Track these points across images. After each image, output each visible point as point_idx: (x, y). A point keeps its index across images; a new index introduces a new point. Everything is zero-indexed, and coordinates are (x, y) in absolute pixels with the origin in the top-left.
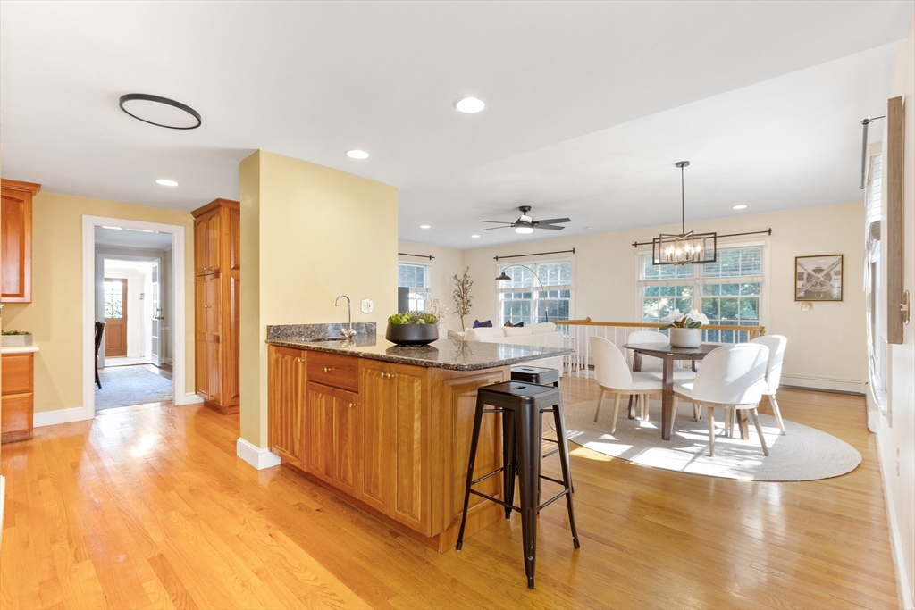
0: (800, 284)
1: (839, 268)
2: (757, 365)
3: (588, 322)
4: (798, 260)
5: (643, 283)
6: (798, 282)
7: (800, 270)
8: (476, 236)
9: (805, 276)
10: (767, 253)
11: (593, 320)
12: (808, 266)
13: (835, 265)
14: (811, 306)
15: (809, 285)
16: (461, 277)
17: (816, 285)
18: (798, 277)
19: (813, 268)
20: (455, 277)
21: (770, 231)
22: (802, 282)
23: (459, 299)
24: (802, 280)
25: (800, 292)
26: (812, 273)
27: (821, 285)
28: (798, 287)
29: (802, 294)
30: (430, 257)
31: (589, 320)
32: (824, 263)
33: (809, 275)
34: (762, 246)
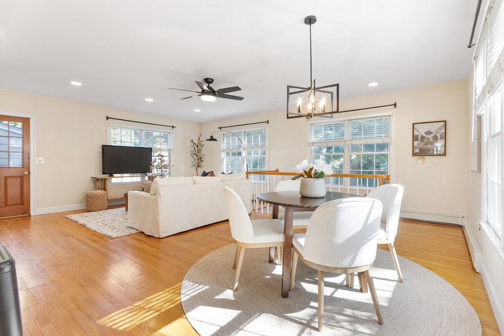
0: (416, 143)
1: (443, 131)
2: (369, 222)
3: (277, 172)
4: (415, 125)
5: (311, 144)
6: (415, 142)
7: (416, 133)
8: (197, 110)
9: (419, 138)
10: (393, 120)
11: (280, 171)
12: (421, 130)
13: (440, 129)
14: (424, 159)
15: (422, 144)
16: (196, 142)
17: (427, 144)
18: (415, 138)
19: (425, 131)
20: (192, 141)
21: (395, 105)
22: (417, 142)
23: (195, 157)
24: (418, 140)
25: (416, 149)
26: (424, 135)
27: (431, 144)
28: (415, 145)
29: (417, 151)
30: (173, 127)
31: (277, 171)
32: (433, 128)
33: (423, 137)
34: (389, 116)
